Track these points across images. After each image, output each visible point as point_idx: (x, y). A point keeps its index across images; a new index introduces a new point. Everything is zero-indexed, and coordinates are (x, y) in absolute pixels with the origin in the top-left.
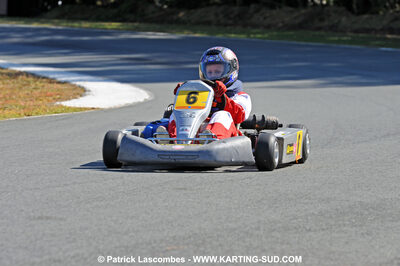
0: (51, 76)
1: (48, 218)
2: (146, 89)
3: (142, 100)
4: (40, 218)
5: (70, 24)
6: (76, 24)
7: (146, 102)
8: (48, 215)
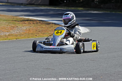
0: (60, 24)
1: (49, 69)
2: (88, 29)
3: (86, 32)
4: (47, 69)
5: (68, 8)
6: (70, 8)
7: (88, 32)
8: (50, 68)
